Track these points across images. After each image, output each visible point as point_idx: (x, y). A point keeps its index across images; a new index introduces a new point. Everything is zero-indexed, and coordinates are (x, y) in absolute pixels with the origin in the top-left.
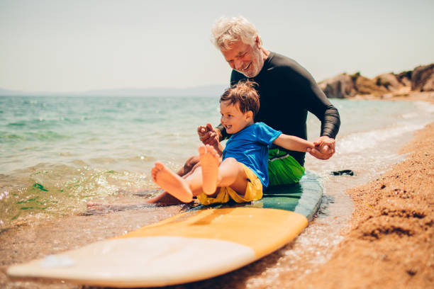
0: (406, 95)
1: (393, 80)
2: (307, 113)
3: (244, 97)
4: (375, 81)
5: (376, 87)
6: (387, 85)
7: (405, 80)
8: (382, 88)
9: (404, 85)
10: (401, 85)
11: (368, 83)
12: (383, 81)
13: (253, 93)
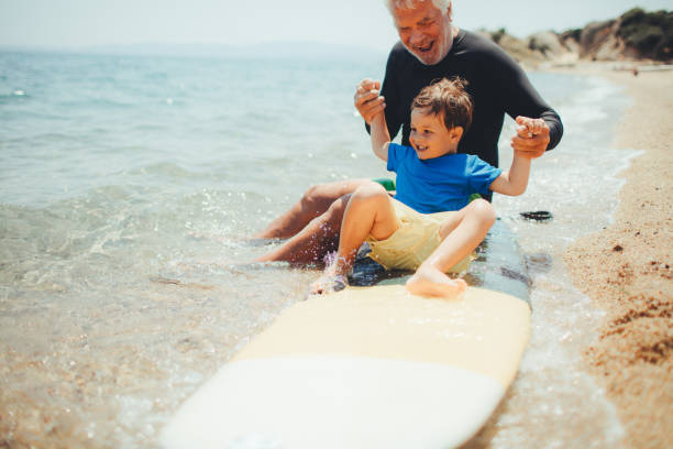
0: (571, 66)
1: (553, 41)
2: (503, 116)
3: (453, 104)
4: (527, 42)
5: (529, 52)
6: (544, 49)
7: (570, 42)
8: (537, 53)
9: (569, 50)
10: (563, 50)
11: (516, 46)
12: (539, 43)
13: (464, 98)
